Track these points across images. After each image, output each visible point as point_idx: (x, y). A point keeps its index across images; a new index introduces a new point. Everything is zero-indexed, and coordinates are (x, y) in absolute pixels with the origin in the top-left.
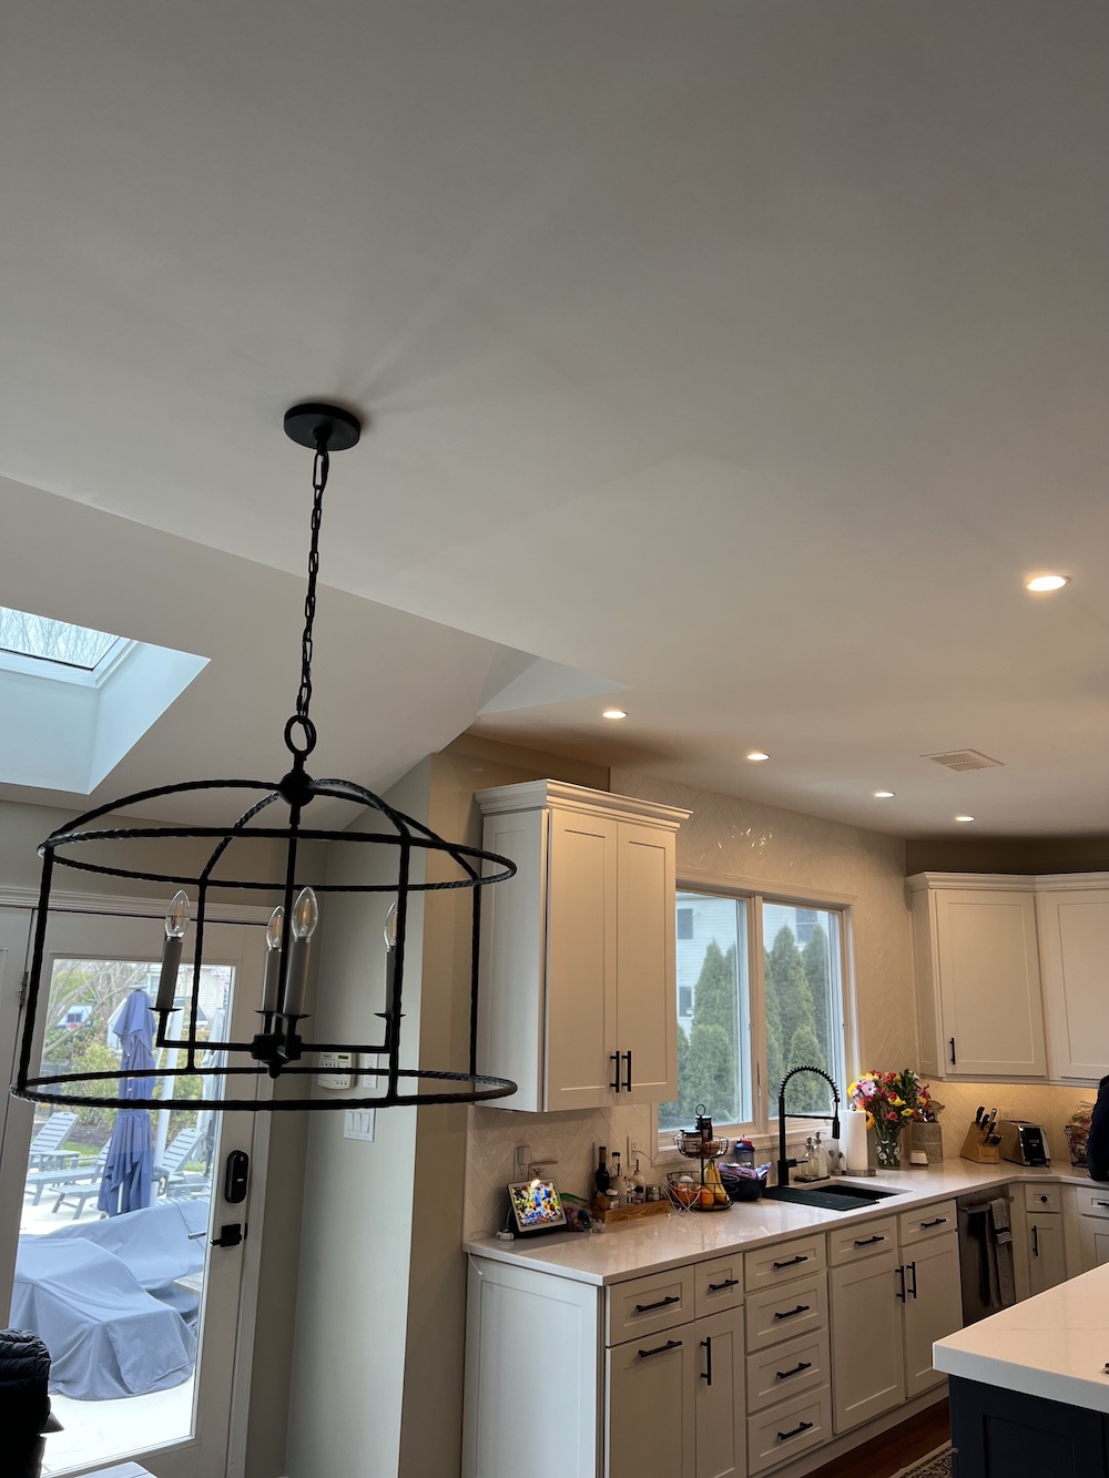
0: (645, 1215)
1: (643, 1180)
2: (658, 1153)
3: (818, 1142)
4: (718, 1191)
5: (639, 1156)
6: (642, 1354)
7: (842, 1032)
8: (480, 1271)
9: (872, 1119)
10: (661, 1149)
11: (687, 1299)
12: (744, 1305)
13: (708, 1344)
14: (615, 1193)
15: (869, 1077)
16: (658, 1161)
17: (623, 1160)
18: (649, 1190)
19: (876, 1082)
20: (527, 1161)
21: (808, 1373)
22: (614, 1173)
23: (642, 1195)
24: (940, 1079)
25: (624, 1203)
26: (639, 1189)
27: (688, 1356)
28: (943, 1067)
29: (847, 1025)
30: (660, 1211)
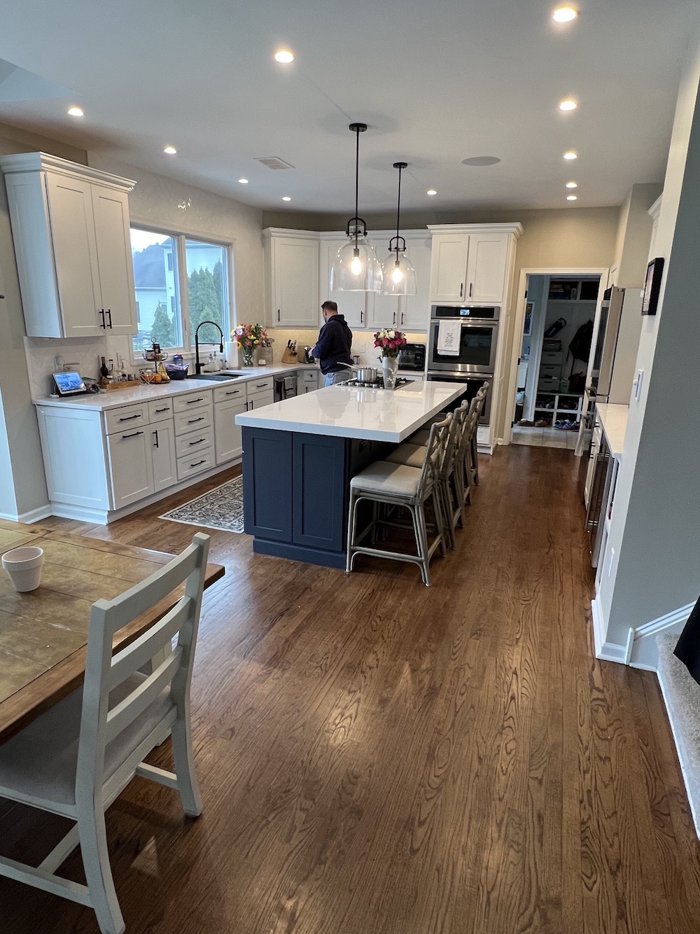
0: (128, 386)
1: (126, 372)
2: (134, 360)
3: (215, 355)
4: (163, 375)
5: (124, 361)
6: (124, 437)
7: (228, 306)
8: (41, 411)
9: (240, 345)
10: (135, 358)
11: (145, 415)
12: (173, 418)
13: (156, 433)
14: (111, 377)
15: (240, 327)
16: (134, 363)
17: (115, 363)
18: (129, 376)
19: (243, 330)
20: (62, 363)
21: (203, 442)
22: (110, 369)
23: (126, 378)
24: (273, 328)
25: (117, 381)
26: (124, 375)
27: (147, 438)
28: (275, 323)
29: (231, 303)
30: (136, 384)
